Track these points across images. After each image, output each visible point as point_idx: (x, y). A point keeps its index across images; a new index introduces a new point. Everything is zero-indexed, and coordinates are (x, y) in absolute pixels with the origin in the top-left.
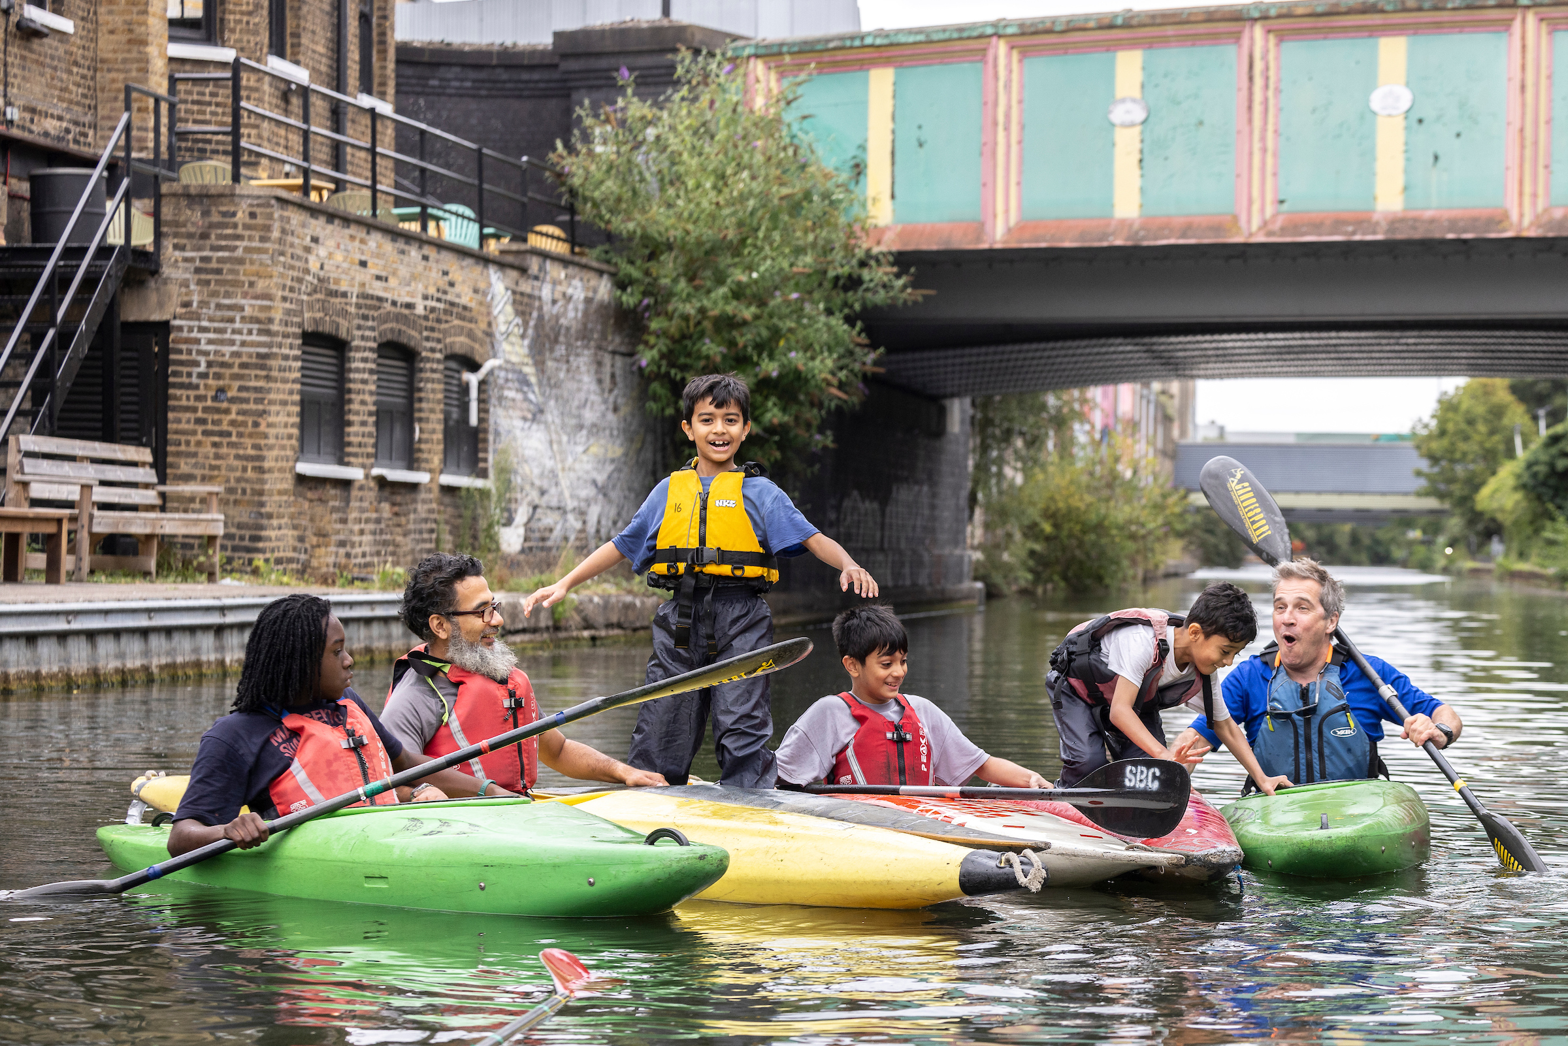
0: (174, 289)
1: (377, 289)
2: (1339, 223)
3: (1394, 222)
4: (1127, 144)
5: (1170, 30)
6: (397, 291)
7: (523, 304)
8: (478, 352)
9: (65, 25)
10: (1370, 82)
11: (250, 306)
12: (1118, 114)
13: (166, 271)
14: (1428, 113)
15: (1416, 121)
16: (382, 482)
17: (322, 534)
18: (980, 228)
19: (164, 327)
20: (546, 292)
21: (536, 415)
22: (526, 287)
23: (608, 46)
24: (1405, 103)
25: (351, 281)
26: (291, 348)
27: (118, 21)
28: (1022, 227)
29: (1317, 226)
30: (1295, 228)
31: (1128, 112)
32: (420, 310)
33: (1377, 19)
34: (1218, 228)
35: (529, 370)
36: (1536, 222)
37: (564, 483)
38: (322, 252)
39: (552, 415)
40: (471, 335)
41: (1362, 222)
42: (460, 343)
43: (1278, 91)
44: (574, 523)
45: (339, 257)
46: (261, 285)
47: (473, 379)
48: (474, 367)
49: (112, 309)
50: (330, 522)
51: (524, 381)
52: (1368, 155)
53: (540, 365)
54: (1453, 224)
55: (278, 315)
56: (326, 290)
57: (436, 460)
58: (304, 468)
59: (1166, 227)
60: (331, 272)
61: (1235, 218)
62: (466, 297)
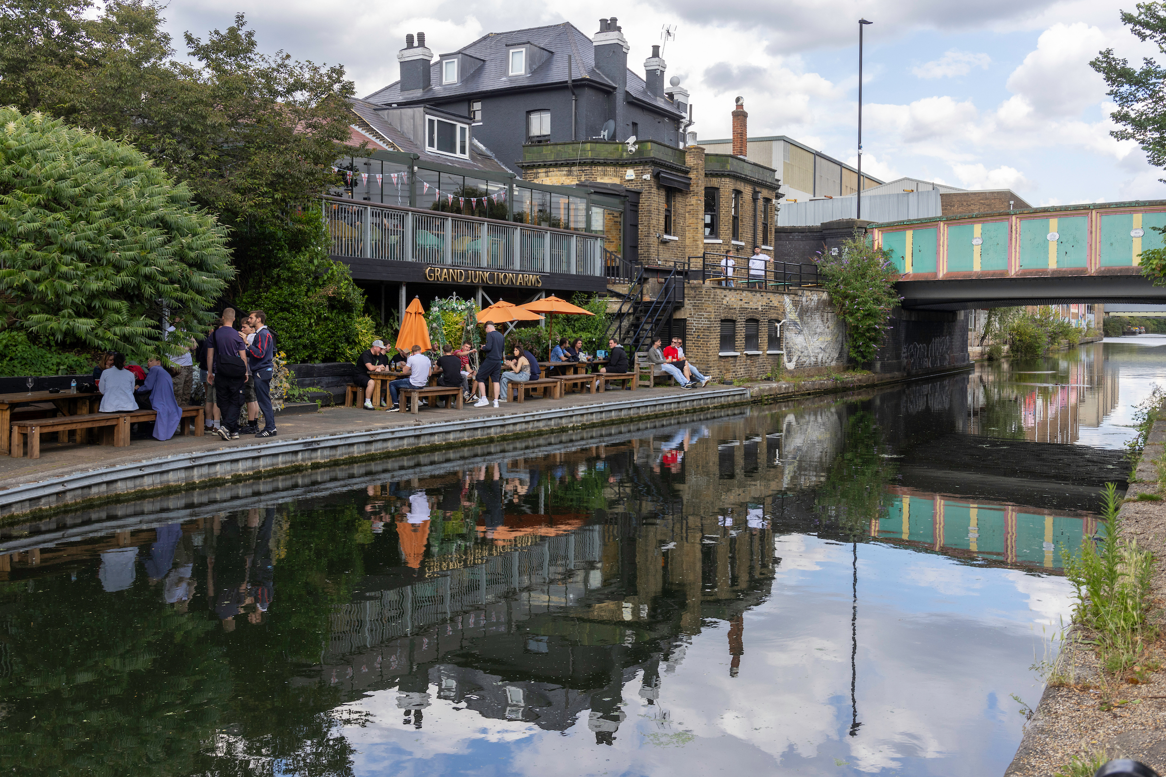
0: (688, 311)
1: (746, 306)
2: (1037, 272)
3: (1054, 272)
4: (977, 250)
5: (989, 218)
6: (752, 305)
7: (795, 304)
8: (780, 318)
9: (676, 238)
10: (1047, 232)
11: (706, 315)
12: (974, 242)
13: (686, 306)
14: (1064, 240)
15: (1060, 242)
16: (747, 355)
17: (727, 370)
18: (936, 274)
19: (685, 320)
20: (804, 299)
21: (800, 332)
22: (797, 298)
23: (835, 227)
24: (1057, 237)
25: (737, 305)
26: (717, 325)
27: (691, 235)
28: (947, 274)
29: (1031, 273)
30: (1025, 274)
31: (977, 242)
32: (760, 309)
33: (1048, 214)
34: (1002, 274)
35: (798, 321)
36: (1096, 271)
37: (810, 349)
38: (727, 299)
39: (806, 331)
40: (777, 314)
41: (1044, 271)
42: (774, 316)
43: (1020, 235)
44: (813, 359)
45: (733, 299)
46: (708, 309)
47: (778, 325)
48: (779, 322)
49: (671, 316)
50: (730, 367)
51: (795, 324)
52: (1047, 252)
53: (801, 319)
54: (1071, 272)
55: (713, 317)
56: (729, 308)
57: (766, 348)
58: (720, 354)
59: (988, 273)
60: (730, 303)
61: (1008, 271)
62: (775, 303)
